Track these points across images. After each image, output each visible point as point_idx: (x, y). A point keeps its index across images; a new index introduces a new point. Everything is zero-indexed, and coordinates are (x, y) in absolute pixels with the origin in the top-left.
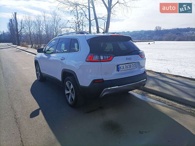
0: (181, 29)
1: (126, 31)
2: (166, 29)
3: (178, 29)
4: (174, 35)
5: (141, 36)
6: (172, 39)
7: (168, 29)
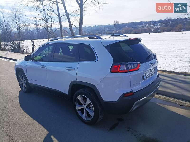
0: (135, 23)
1: (87, 26)
2: (123, 23)
3: (133, 23)
4: (130, 28)
5: (102, 30)
6: (129, 32)
7: (125, 23)
